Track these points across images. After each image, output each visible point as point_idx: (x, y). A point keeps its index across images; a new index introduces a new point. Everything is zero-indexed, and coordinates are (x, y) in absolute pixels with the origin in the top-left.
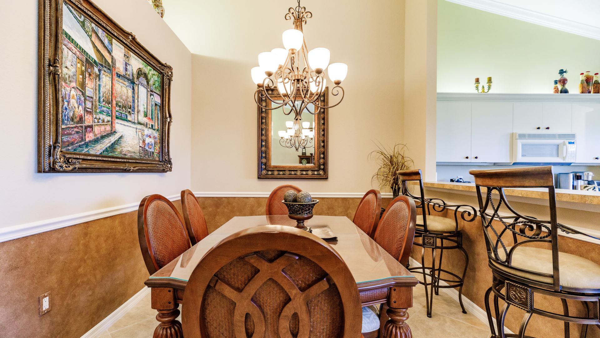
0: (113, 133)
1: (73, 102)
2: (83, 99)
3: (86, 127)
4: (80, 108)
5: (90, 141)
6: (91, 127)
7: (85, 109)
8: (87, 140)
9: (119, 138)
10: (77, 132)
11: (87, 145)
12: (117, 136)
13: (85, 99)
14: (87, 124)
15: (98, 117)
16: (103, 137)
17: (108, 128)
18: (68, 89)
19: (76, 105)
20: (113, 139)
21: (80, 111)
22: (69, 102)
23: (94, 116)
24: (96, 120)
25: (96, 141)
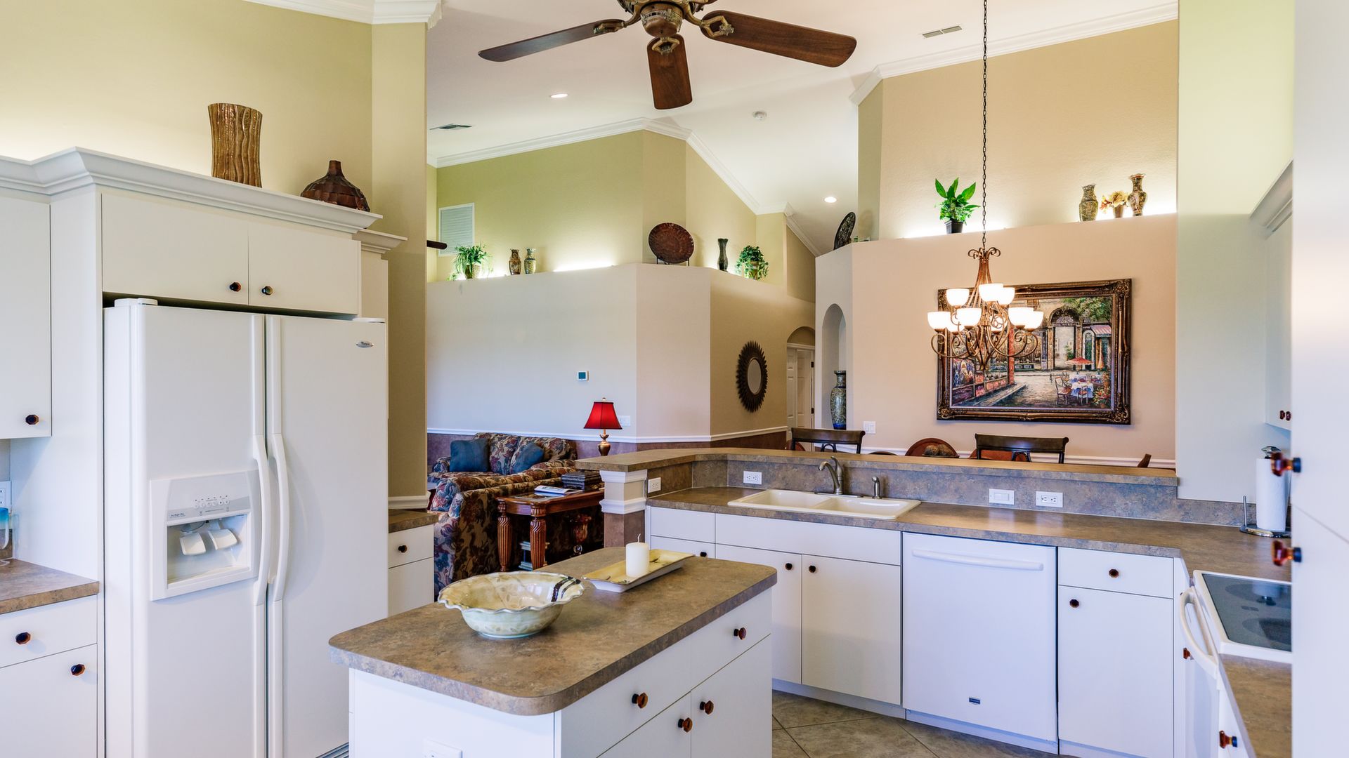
0: (1010, 384)
1: (964, 370)
2: (973, 365)
3: (977, 386)
4: (971, 372)
5: (981, 397)
6: (983, 384)
7: (975, 373)
8: (978, 395)
9: (1020, 389)
10: (968, 391)
11: (977, 399)
12: (1016, 388)
13: (975, 365)
14: (977, 383)
15: (990, 375)
16: (996, 391)
17: (1004, 382)
18: (959, 362)
19: (966, 372)
20: (1010, 392)
21: (971, 374)
22: (959, 371)
23: (986, 375)
24: (988, 379)
25: (989, 395)
